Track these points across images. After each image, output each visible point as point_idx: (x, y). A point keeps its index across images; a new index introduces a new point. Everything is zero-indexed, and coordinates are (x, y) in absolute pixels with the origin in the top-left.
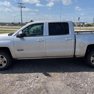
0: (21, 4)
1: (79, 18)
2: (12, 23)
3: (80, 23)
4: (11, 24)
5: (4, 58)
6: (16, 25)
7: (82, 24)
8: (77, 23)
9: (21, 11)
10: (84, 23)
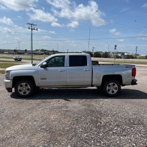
0: (32, 25)
1: (116, 46)
2: (15, 51)
3: (118, 53)
4: (13, 52)
5: (28, 86)
6: (21, 54)
7: (120, 55)
8: (113, 53)
9: (32, 34)
10: (123, 54)
